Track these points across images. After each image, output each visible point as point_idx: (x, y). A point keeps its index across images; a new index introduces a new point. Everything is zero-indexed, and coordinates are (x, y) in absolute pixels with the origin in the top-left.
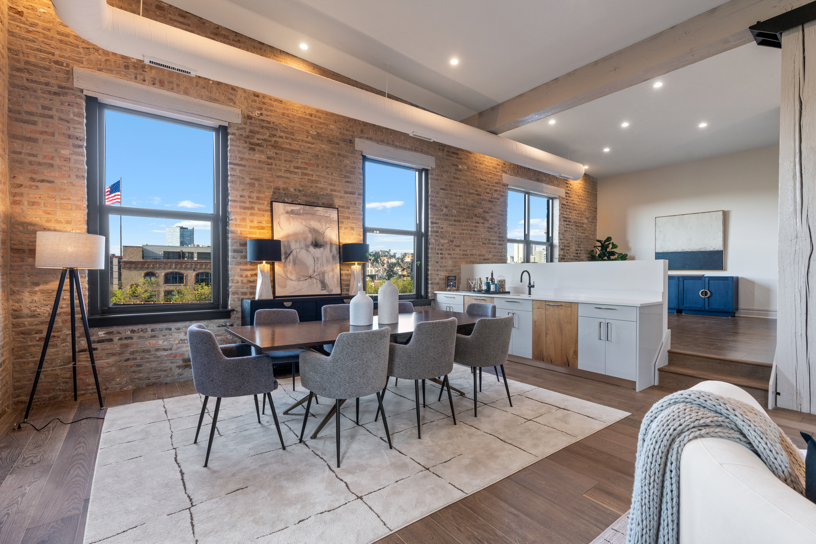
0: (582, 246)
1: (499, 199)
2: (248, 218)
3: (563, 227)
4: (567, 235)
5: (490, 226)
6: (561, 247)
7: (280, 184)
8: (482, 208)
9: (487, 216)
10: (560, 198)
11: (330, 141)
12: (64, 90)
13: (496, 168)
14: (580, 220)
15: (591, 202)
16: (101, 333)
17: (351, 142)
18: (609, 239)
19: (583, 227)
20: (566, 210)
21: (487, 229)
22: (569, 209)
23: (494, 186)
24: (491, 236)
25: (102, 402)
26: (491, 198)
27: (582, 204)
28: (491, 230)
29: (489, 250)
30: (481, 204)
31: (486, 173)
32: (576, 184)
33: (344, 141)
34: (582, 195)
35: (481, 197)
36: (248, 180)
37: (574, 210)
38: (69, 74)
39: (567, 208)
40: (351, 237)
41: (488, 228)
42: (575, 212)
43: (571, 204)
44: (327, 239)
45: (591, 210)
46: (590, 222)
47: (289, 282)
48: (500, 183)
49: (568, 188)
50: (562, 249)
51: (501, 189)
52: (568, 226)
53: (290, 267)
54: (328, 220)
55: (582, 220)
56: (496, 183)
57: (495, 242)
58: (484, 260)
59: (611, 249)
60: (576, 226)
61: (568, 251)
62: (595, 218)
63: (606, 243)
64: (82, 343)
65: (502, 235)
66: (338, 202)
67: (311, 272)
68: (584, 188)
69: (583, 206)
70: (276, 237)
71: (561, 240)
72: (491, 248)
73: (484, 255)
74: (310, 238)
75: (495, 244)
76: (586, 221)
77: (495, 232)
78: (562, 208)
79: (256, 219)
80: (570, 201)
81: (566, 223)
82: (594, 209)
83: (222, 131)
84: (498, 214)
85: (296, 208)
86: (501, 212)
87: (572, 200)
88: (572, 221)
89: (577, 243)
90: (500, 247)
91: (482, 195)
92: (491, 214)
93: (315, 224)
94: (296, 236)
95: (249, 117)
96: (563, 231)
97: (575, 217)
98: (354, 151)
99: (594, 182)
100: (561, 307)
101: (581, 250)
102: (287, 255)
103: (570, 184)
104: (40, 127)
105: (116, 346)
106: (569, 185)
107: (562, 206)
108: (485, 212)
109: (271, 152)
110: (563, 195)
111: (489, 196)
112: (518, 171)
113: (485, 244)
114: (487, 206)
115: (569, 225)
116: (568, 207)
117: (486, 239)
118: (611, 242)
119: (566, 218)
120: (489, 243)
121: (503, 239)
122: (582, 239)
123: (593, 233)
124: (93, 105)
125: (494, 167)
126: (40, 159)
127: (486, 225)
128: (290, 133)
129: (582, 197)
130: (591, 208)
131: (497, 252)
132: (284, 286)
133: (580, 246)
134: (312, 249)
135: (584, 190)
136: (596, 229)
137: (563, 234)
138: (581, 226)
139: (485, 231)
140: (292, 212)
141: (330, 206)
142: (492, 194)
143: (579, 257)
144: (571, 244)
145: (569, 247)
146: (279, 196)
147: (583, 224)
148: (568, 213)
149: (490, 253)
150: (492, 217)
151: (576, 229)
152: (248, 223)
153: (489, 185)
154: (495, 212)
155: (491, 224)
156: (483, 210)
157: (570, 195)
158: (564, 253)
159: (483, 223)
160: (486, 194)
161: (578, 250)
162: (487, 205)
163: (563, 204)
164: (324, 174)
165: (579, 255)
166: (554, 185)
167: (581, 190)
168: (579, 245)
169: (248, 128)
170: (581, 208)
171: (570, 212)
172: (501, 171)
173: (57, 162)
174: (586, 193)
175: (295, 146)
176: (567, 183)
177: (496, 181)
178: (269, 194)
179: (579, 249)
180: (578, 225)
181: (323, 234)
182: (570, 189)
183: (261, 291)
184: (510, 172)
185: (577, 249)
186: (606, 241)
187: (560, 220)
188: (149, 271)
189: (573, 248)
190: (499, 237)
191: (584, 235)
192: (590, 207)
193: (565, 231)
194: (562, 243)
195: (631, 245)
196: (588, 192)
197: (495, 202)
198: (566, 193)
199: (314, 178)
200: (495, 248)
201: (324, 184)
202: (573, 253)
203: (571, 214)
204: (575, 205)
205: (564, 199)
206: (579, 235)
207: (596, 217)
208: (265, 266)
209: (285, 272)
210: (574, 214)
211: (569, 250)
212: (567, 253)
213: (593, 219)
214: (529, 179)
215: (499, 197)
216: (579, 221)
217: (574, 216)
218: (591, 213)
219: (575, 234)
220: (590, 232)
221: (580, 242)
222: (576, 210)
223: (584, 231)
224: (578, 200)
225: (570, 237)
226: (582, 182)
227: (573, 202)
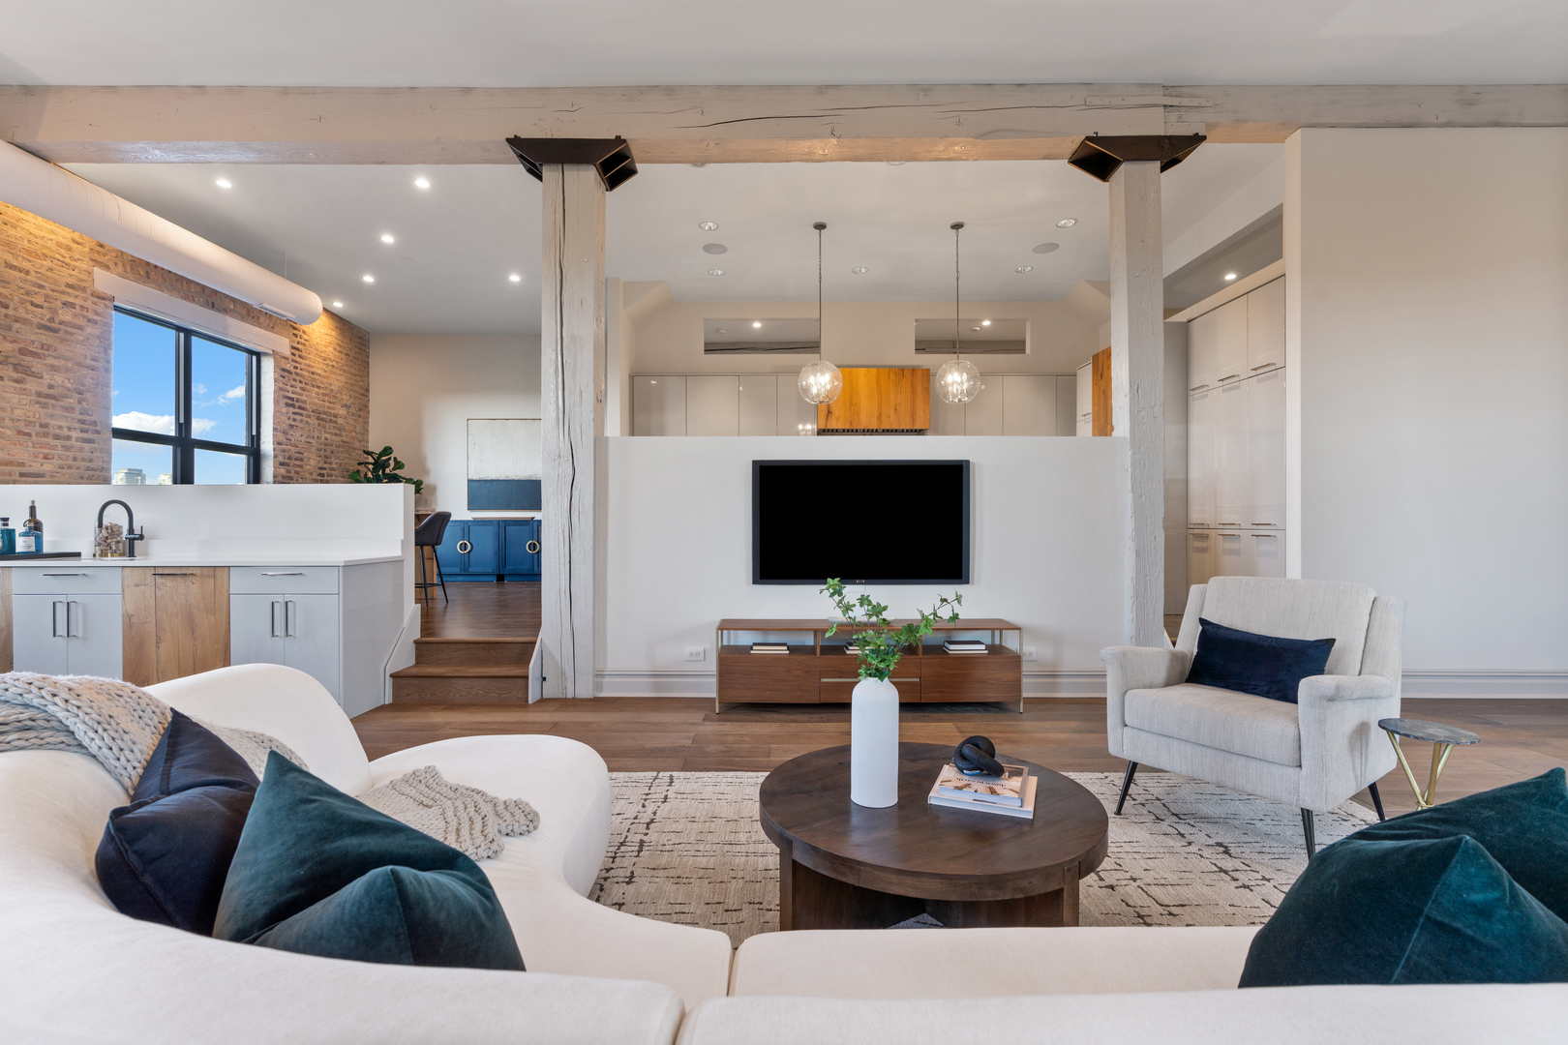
0: (333, 460)
1: (80, 328)
3: (284, 418)
4: (296, 435)
5: (47, 391)
6: (281, 459)
8: (15, 341)
9: (36, 365)
10: (275, 354)
13: (69, 249)
14: (329, 408)
15: (355, 375)
18: (387, 450)
19: (336, 422)
20: (293, 383)
21: (34, 398)
22: (300, 382)
23: (62, 292)
24: (52, 416)
26: (51, 320)
27: (333, 376)
28: (53, 402)
29: (46, 451)
30: (9, 328)
31: (29, 252)
32: (318, 335)
34: (332, 358)
35: (10, 312)
37: (313, 386)
39: (295, 380)
41: (39, 394)
42: (316, 389)
43: (305, 373)
45: (354, 391)
46: (353, 414)
48: (84, 289)
49: (298, 339)
50: (282, 464)
51: (88, 304)
52: (296, 417)
55: (334, 409)
56: (68, 286)
57: (65, 432)
58: (22, 475)
59: (394, 469)
60: (318, 419)
61: (298, 469)
62: (364, 408)
63: (384, 458)
65: (93, 418)
68: (338, 344)
69: (337, 382)
71: (279, 444)
72: (54, 447)
73: (22, 464)
75: (69, 438)
76: (343, 412)
77: (68, 409)
78: (283, 377)
80: (303, 366)
81: (292, 410)
82: (362, 391)
84: (79, 365)
86: (89, 362)
87: (309, 366)
88: (308, 407)
89: (322, 453)
90: (87, 446)
91: (12, 304)
92: (50, 361)
96: (285, 427)
97: (316, 400)
99: (360, 338)
100: (191, 578)
101: (333, 469)
103: (304, 332)
106: (300, 333)
107: (283, 373)
108: (23, 352)
110: (287, 352)
111: (42, 316)
112: (147, 273)
113: (29, 435)
114: (33, 338)
115: (301, 415)
116: (298, 378)
117: (29, 423)
118: (392, 456)
119: (292, 399)
120: (46, 435)
121: (99, 428)
122: (333, 448)
123: (359, 436)
125: (59, 245)
127: (32, 385)
129: (334, 363)
130: (356, 388)
131: (75, 459)
133: (328, 460)
135: (338, 349)
136: (367, 430)
137: (285, 433)
138: (331, 421)
139: (24, 402)
142: (55, 312)
144: (305, 454)
145: (302, 460)
147: (336, 416)
148: (298, 390)
149: (45, 458)
150: (54, 368)
151: (319, 425)
153: (41, 287)
154: (67, 359)
155: (51, 387)
156: (17, 346)
157: (304, 354)
158: (288, 471)
159: (17, 381)
160: (30, 307)
161: (325, 469)
162: (36, 338)
163: (284, 370)
166: (259, 325)
167: (331, 349)
168: (326, 457)
170: (331, 384)
171: (303, 389)
172: (87, 259)
174: (343, 356)
176: (295, 328)
177: (71, 281)
179: (326, 466)
180: (323, 418)
182: (302, 341)
184: (120, 268)
185: (320, 465)
186: (381, 454)
187: (276, 402)
189: (313, 462)
190: (83, 422)
191: (338, 439)
192: (352, 385)
193: (292, 426)
194: (283, 451)
195: (430, 464)
196: (347, 354)
197: (66, 332)
198: (294, 348)
200: (66, 448)
202: (311, 474)
203: (305, 393)
204: (315, 376)
205: (287, 359)
206: (326, 439)
207: (367, 407)
210: (314, 395)
211: (301, 466)
212: (297, 473)
213: (360, 410)
214: (182, 298)
215: (82, 322)
216: (326, 410)
217: (312, 398)
218: (356, 398)
219: (316, 434)
220: (354, 434)
221: (328, 453)
222: (318, 387)
223: (338, 432)
224: (324, 367)
225: (303, 440)
226: (334, 333)
227: (310, 369)
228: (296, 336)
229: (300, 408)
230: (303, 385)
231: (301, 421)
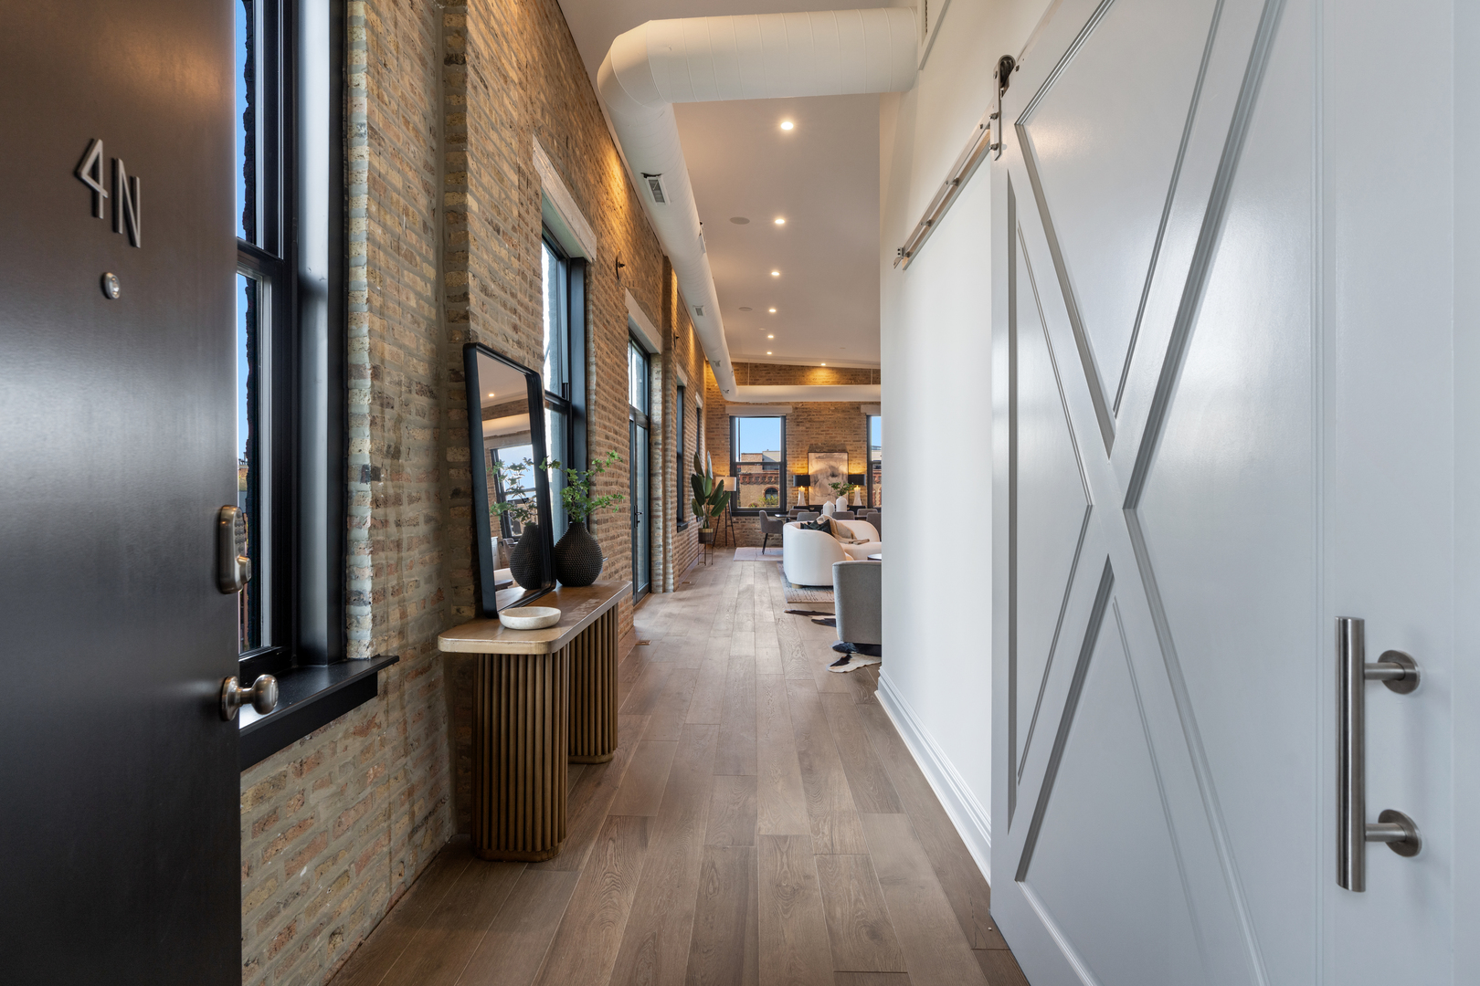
2: (796, 463)
7: (813, 442)
11: (843, 411)
12: (723, 416)
16: (734, 519)
17: (858, 408)
25: (735, 545)
33: (853, 408)
36: (796, 442)
38: (724, 408)
40: (859, 468)
44: (840, 472)
47: (817, 498)
53: (817, 489)
54: (842, 460)
64: (729, 523)
66: (848, 448)
67: (829, 492)
70: (811, 472)
74: (830, 471)
79: (800, 463)
83: (784, 418)
85: (822, 454)
93: (832, 463)
94: (821, 470)
95: (796, 408)
98: (860, 414)
102: (816, 482)
104: (716, 433)
105: (739, 525)
109: (808, 425)
124: (732, 418)
126: (715, 446)
128: (819, 412)
132: (814, 500)
134: (830, 478)
140: (819, 457)
141: (844, 451)
146: (813, 449)
152: (796, 466)
164: (840, 432)
169: (796, 414)
173: (721, 446)
175: (822, 419)
178: (807, 448)
181: (837, 469)
183: (801, 502)
188: (769, 486)
199: (834, 435)
201: (839, 437)
208: (802, 489)
209: (815, 492)
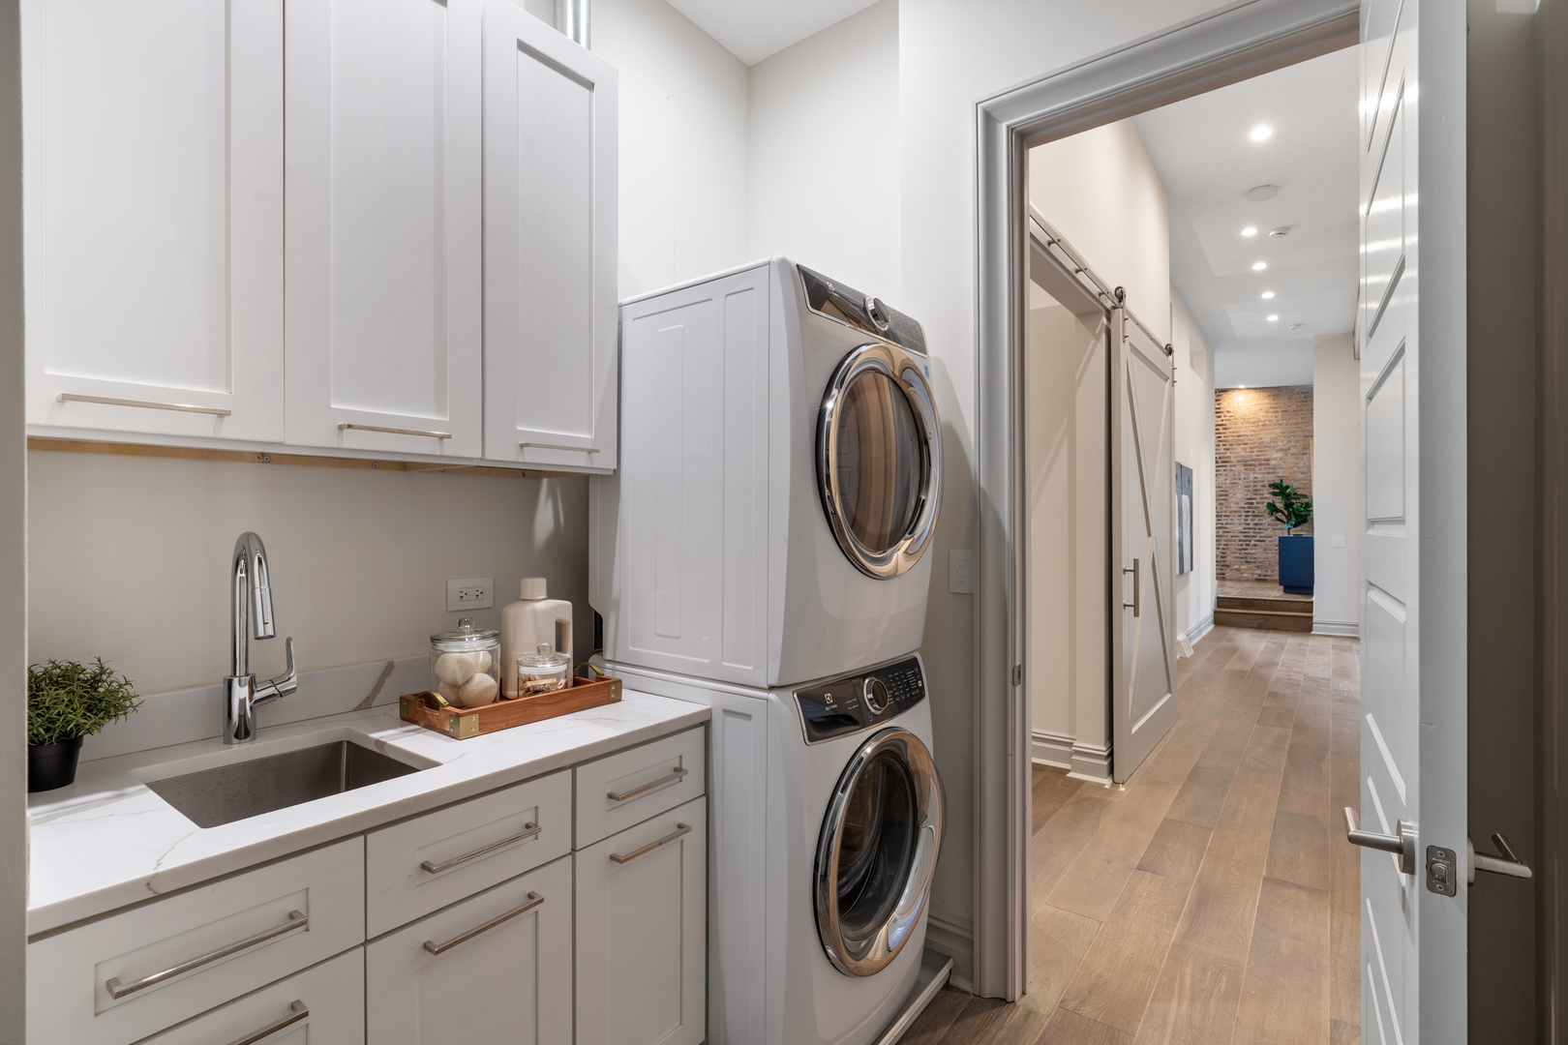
14: (1258, 456)
15: (1297, 424)
19: (1268, 464)
27: (1265, 432)
34: (1263, 419)
42: (1242, 446)
43: (1230, 438)
45: (1295, 436)
46: (1293, 454)
49: (1223, 418)
55: (1265, 455)
60: (1244, 465)
69: (1270, 435)
76: (1278, 455)
80: (1228, 434)
82: (1303, 434)
87: (1234, 432)
88: (1232, 460)
89: (1251, 489)
97: (1243, 454)
99: (1298, 394)
103: (1228, 412)
106: (1225, 413)
116: (1221, 443)
135: (1270, 410)
138: (1260, 465)
143: (1257, 508)
147: (1268, 460)
148: (1222, 451)
165: (1255, 505)
168: (1256, 490)
170: (1261, 438)
174: (1280, 414)
185: (1249, 497)
189: (1239, 496)
191: (1273, 475)
192: (1289, 432)
196: (1283, 412)
198: (1218, 425)
203: (1229, 452)
204: (1240, 438)
206: (1255, 478)
207: (1309, 445)
210: (1240, 450)
213: (1304, 448)
216: (1254, 457)
217: (1237, 453)
218: (1297, 441)
219: (1242, 476)
220: (1296, 469)
221: (1259, 487)
222: (1247, 444)
223: (1271, 471)
224: (1254, 428)
225: (1228, 482)
226: (1266, 401)
227: (1236, 434)
228: (1220, 417)
229: (1223, 462)
230: (1228, 447)
231: (1225, 470)
